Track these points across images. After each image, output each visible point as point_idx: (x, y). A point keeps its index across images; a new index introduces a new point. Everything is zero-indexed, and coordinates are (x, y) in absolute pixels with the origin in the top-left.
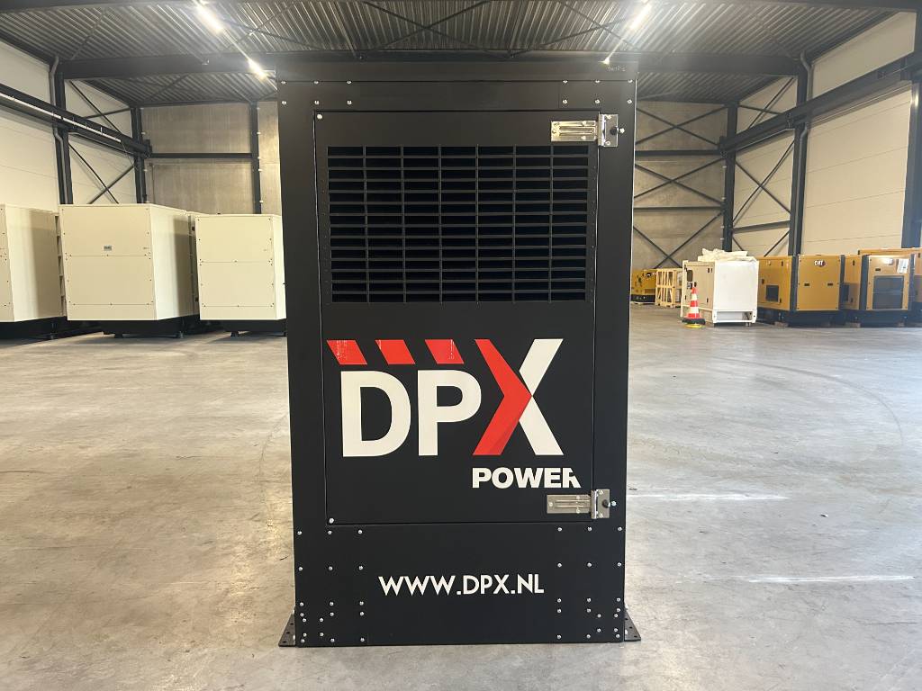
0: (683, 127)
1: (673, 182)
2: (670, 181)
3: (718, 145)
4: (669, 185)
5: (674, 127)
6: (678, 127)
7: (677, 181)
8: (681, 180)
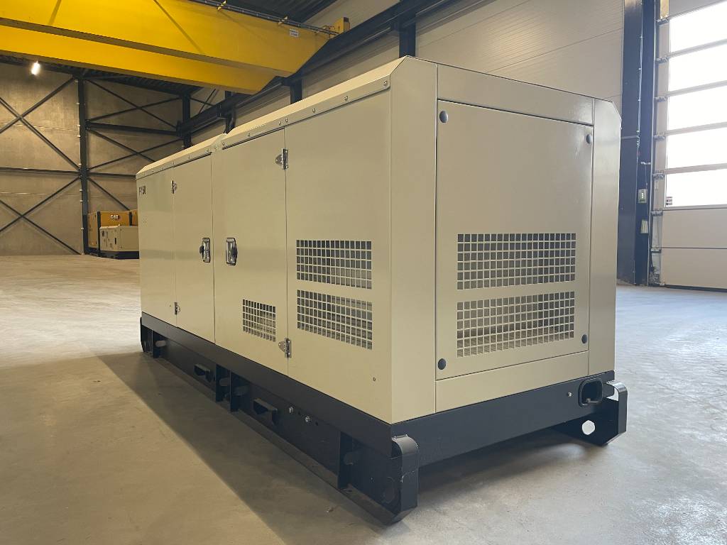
0: (144, 108)
1: (140, 153)
2: (136, 153)
3: (177, 127)
4: (135, 157)
5: (137, 108)
6: (141, 108)
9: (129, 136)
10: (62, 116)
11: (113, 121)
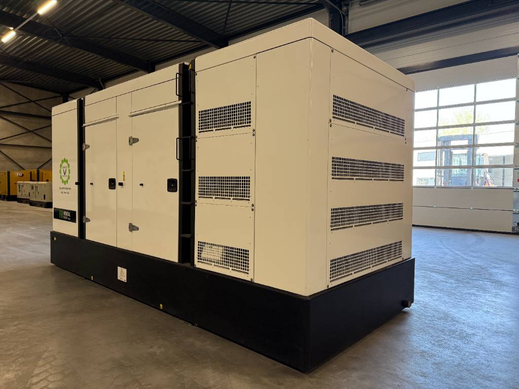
9: (25, 120)
11: (13, 109)
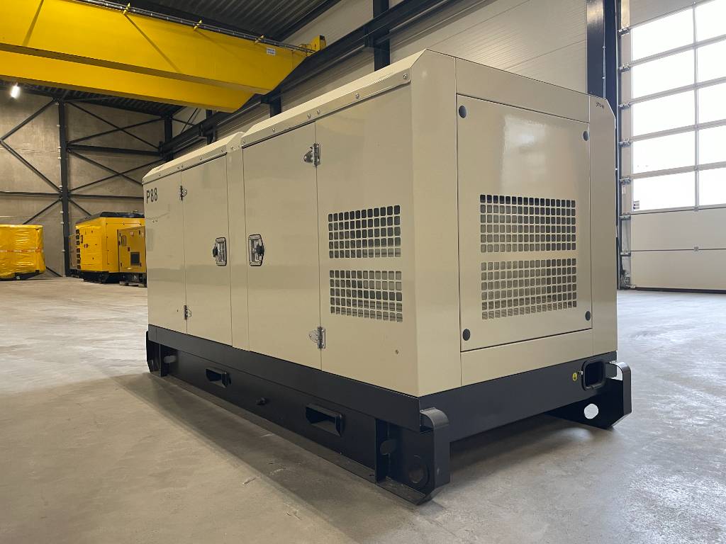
0: (127, 130)
1: (121, 175)
2: (118, 174)
3: (158, 148)
4: (117, 177)
5: (119, 129)
6: (122, 129)
7: (125, 174)
8: (128, 174)
10: (43, 138)
